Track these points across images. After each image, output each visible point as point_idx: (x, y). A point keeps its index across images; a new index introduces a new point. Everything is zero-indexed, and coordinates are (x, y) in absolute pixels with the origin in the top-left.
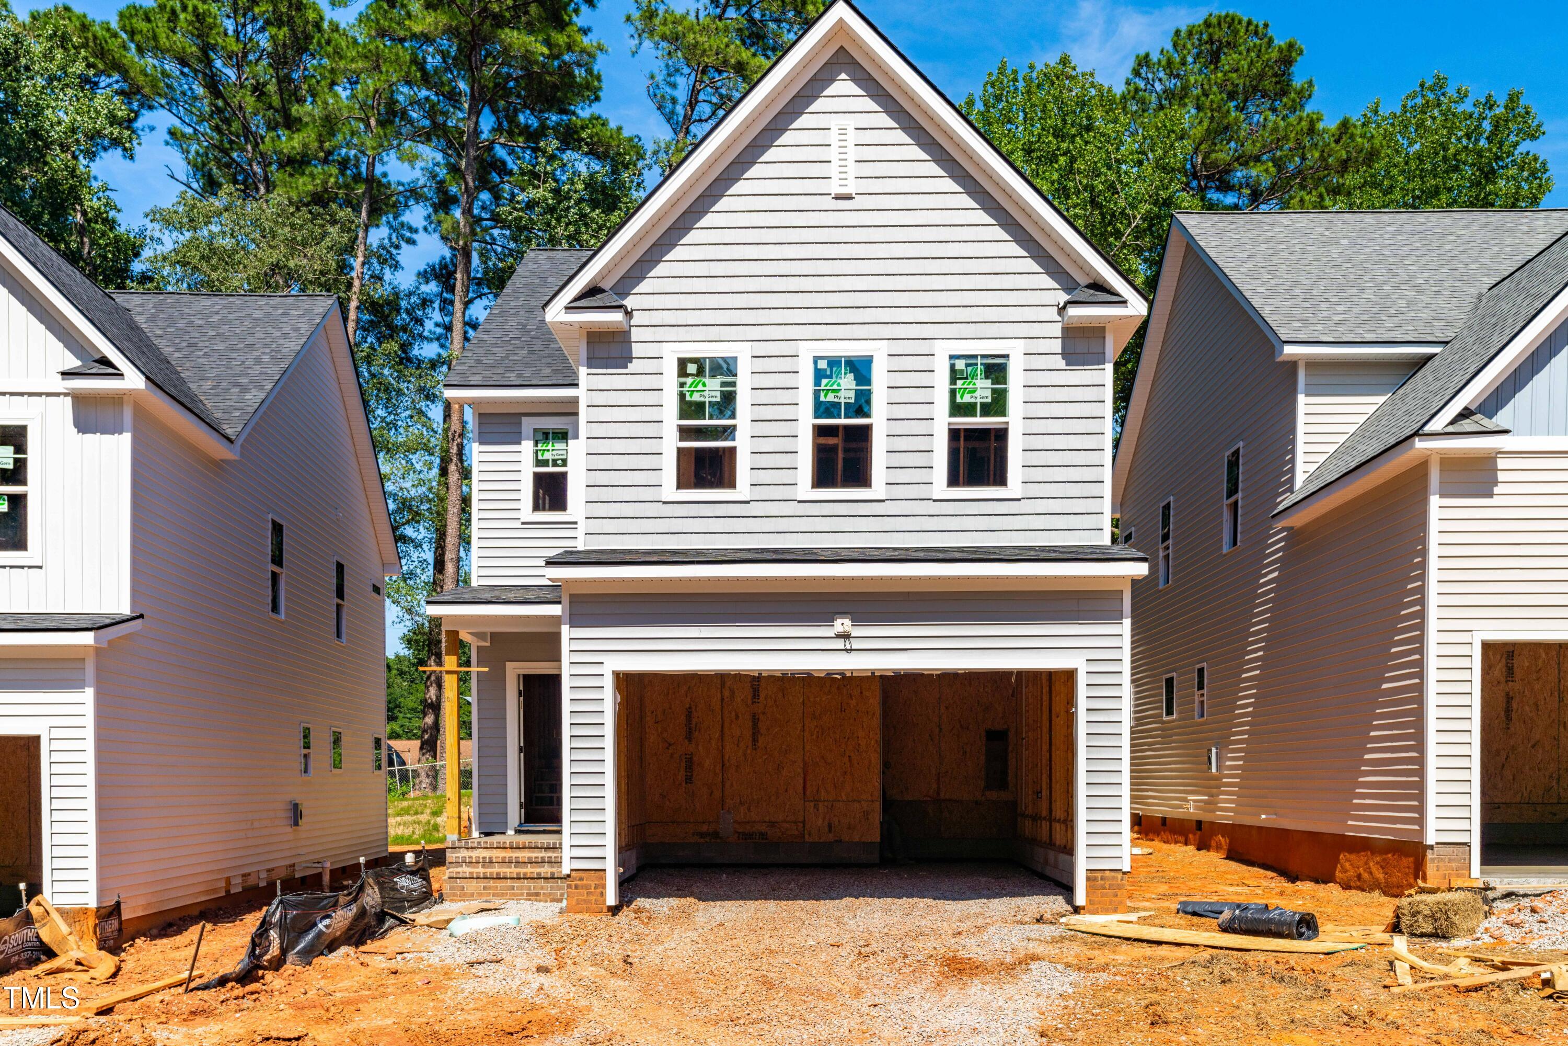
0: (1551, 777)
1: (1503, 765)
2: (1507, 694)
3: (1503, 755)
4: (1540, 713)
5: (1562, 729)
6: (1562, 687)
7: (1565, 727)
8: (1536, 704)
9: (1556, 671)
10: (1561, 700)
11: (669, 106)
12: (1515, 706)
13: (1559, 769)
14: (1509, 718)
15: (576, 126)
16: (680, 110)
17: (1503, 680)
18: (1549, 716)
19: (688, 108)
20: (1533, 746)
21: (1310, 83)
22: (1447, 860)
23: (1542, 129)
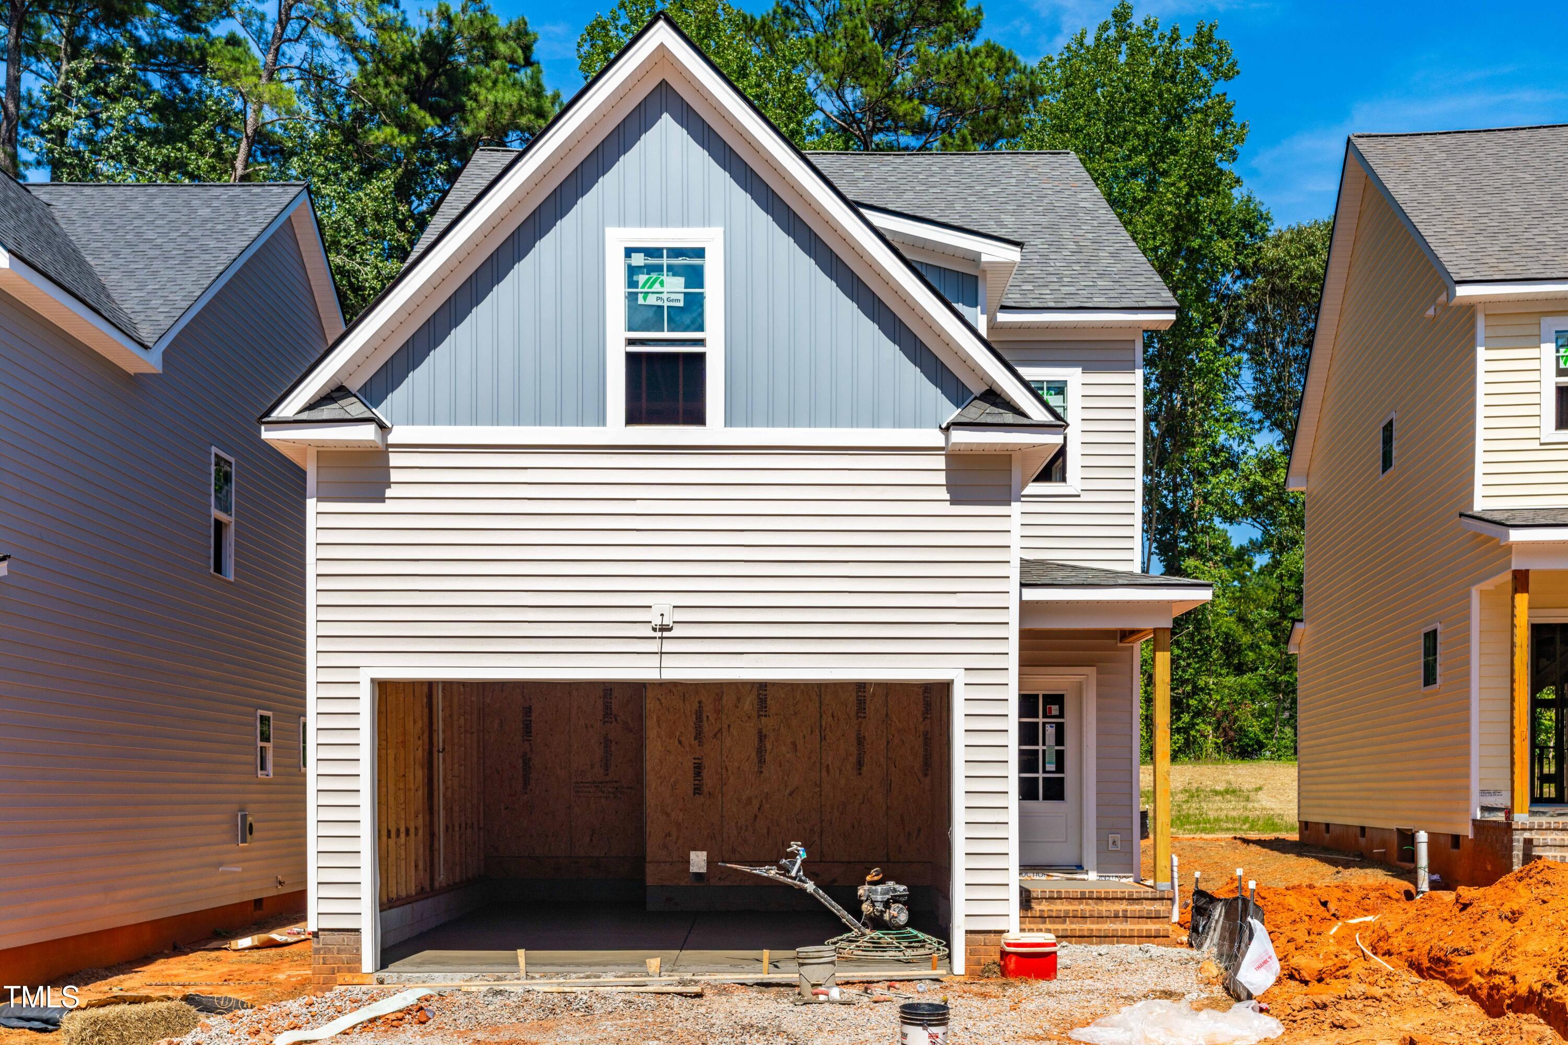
0: (812, 830)
1: (756, 816)
2: (760, 732)
3: (755, 803)
4: (798, 754)
5: (824, 773)
6: (824, 724)
7: (828, 772)
8: (794, 744)
9: (818, 705)
10: (823, 738)
11: (256, 23)
12: (769, 746)
13: (822, 821)
14: (761, 761)
15: (190, 46)
16: (269, 28)
17: (755, 714)
18: (810, 758)
19: (278, 25)
20: (791, 794)
21: (979, 11)
22: (335, 951)
23: (1236, 69)
